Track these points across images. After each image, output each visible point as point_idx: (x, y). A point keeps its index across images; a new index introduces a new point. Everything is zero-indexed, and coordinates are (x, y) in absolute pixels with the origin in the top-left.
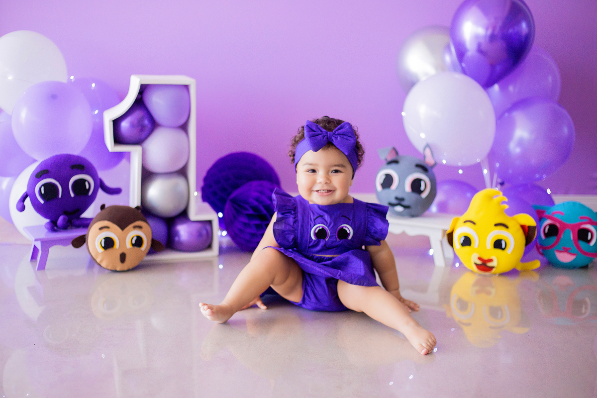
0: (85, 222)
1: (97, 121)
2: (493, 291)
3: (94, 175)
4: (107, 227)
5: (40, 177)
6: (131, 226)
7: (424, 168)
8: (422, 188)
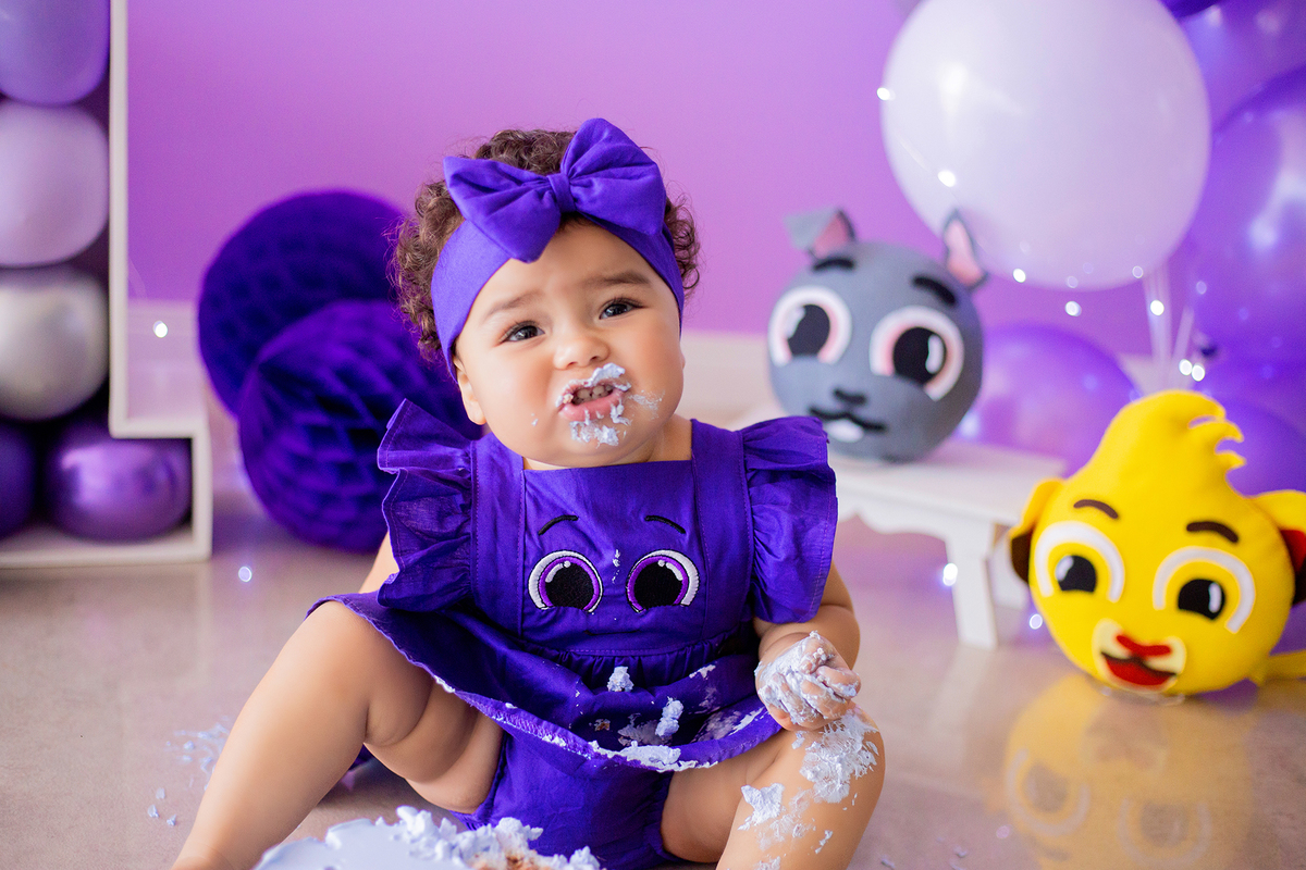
7: (942, 292)
8: (933, 363)
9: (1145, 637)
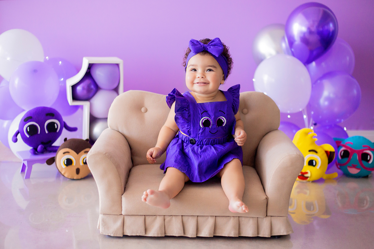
0: (55, 149)
1: (63, 85)
2: (308, 192)
3: (60, 119)
4: (68, 152)
5: (27, 121)
6: (83, 151)
9: (303, 171)
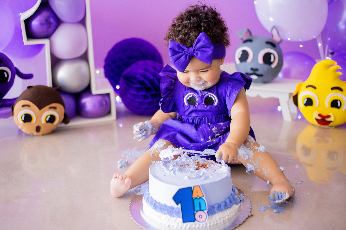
6: (47, 107)
7: (272, 44)
8: (272, 60)
9: (325, 114)
